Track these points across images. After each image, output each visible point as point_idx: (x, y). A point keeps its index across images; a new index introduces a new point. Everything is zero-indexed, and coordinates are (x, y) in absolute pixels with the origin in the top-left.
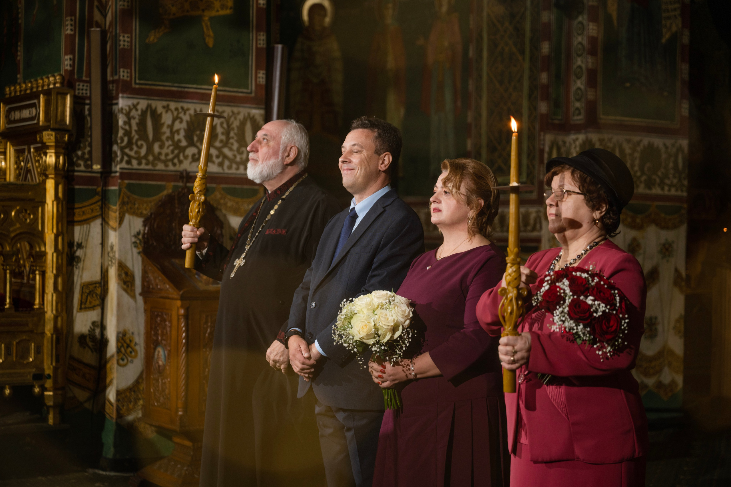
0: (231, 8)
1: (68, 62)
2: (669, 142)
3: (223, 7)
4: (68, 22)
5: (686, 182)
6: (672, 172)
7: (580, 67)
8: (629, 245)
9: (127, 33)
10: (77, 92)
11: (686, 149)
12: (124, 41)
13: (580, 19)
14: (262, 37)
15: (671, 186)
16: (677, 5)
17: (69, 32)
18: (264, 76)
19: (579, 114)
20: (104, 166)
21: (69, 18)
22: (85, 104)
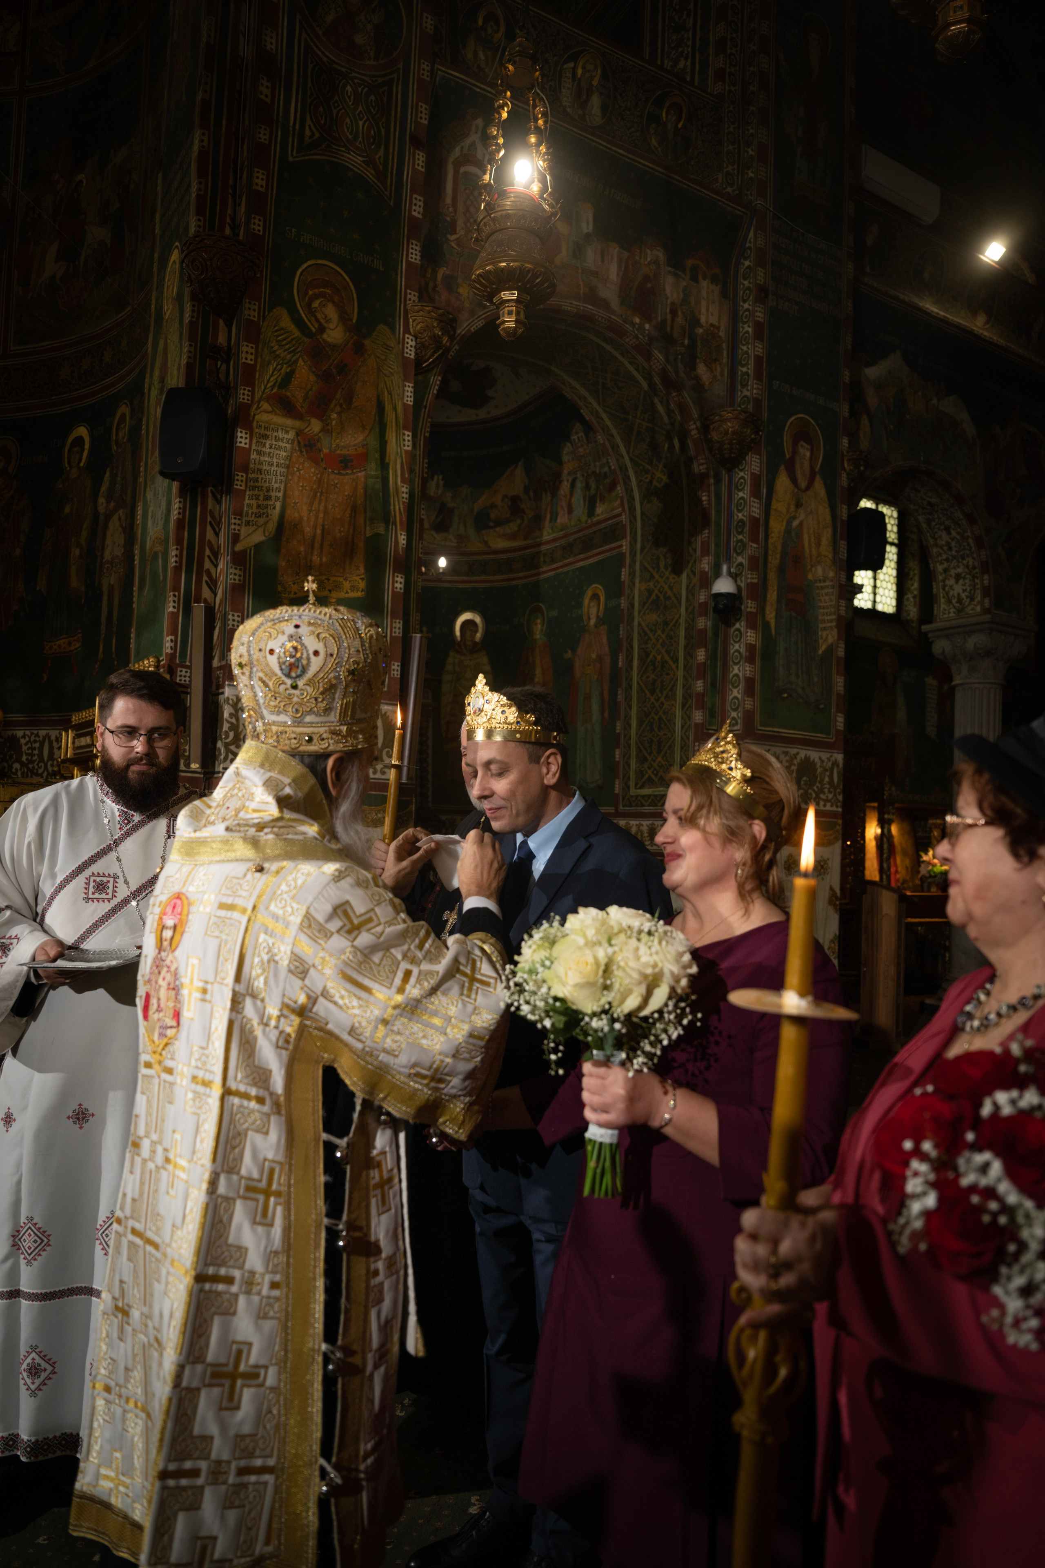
0: (362, 591)
1: (168, 645)
2: (825, 756)
3: (354, 588)
4: (171, 599)
5: (840, 798)
6: (827, 786)
7: (737, 675)
8: (785, 862)
9: (237, 612)
10: (178, 679)
11: (841, 765)
12: (234, 620)
13: (737, 625)
14: (398, 625)
15: (826, 801)
16: (834, 617)
17: (171, 609)
18: (399, 668)
19: (737, 724)
20: (203, 765)
21: (172, 593)
22: (187, 693)
